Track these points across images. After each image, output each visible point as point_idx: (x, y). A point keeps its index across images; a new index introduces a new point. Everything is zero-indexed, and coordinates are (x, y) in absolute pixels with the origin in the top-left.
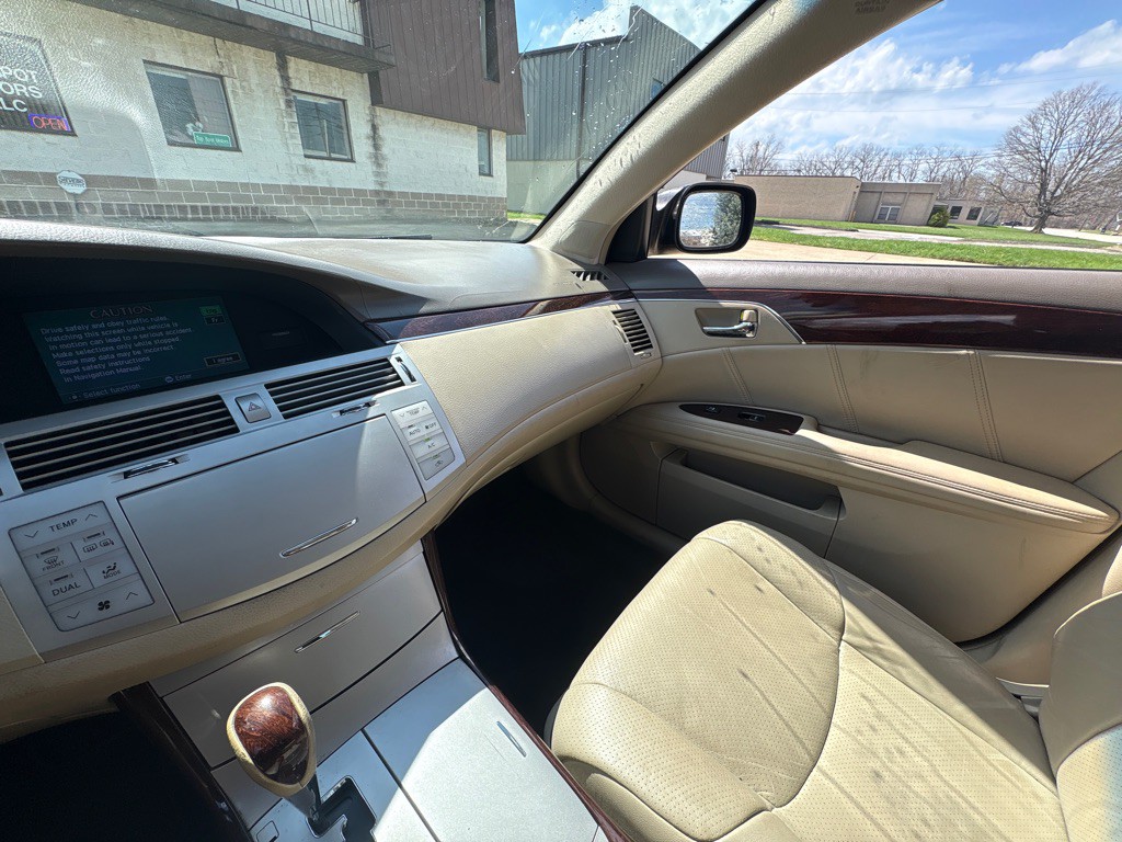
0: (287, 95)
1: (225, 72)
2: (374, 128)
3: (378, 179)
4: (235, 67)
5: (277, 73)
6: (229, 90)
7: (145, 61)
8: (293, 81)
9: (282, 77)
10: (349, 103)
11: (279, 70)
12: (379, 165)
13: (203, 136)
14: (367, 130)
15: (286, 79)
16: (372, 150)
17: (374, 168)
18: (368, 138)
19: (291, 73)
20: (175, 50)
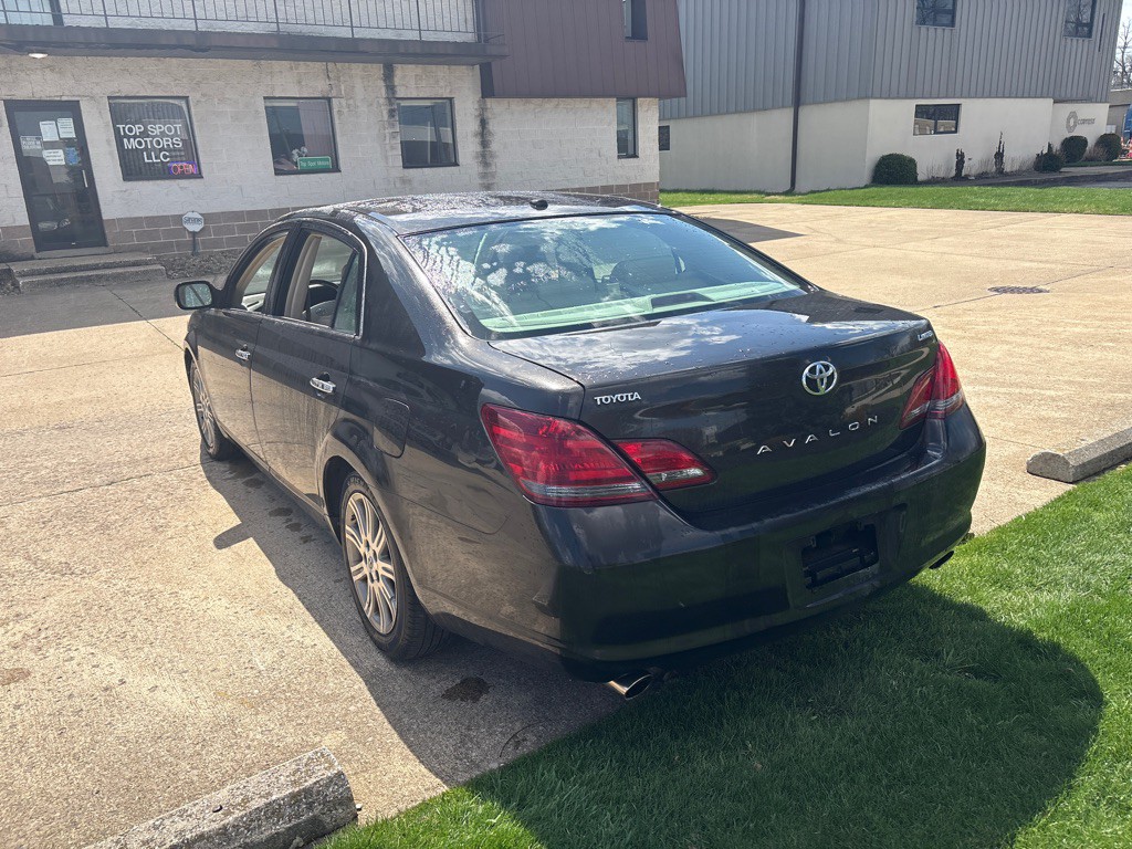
0: (391, 104)
1: (334, 93)
2: (483, 123)
3: (485, 181)
4: (343, 88)
5: (382, 84)
6: (335, 111)
7: (265, 98)
8: (398, 89)
9: (387, 87)
10: (456, 102)
11: (385, 80)
12: (486, 164)
13: (306, 161)
14: (474, 126)
15: (391, 88)
16: (479, 149)
17: (481, 169)
18: (476, 135)
19: (397, 81)
20: (291, 82)
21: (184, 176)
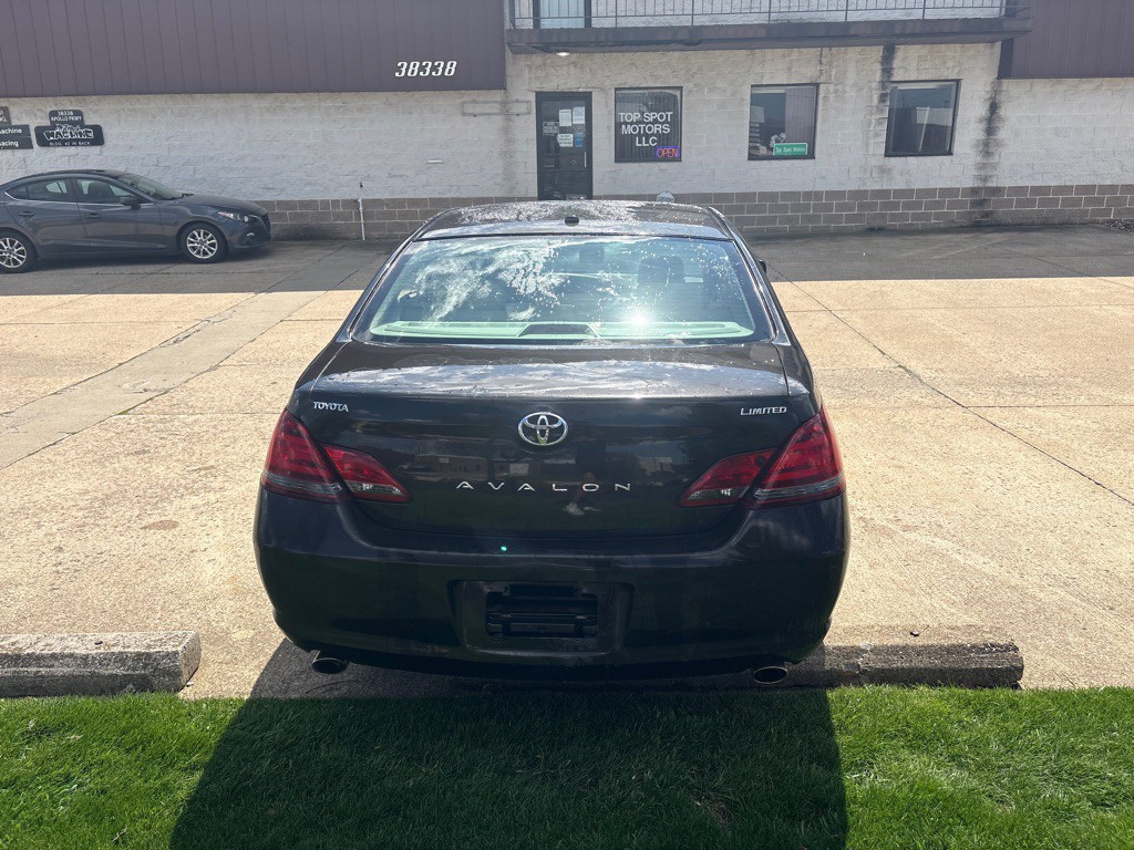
0: (884, 88)
1: (823, 79)
2: (994, 107)
3: (983, 173)
4: (833, 73)
5: (878, 67)
6: (821, 97)
7: (752, 86)
8: (895, 72)
9: (884, 70)
10: (963, 84)
11: (882, 63)
12: (987, 153)
13: (782, 147)
14: (981, 110)
15: (887, 70)
16: (981, 136)
17: (979, 159)
18: (981, 121)
19: (896, 63)
20: (780, 69)
21: (666, 159)
